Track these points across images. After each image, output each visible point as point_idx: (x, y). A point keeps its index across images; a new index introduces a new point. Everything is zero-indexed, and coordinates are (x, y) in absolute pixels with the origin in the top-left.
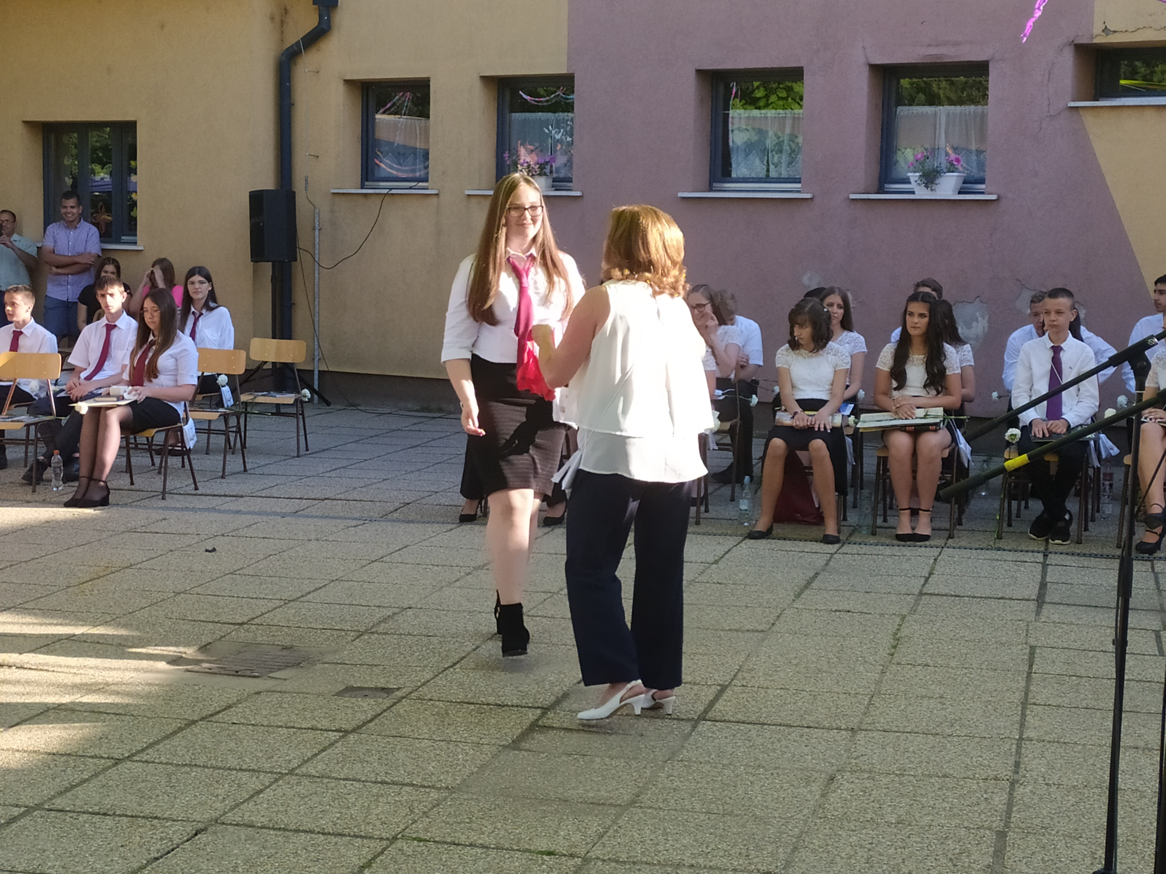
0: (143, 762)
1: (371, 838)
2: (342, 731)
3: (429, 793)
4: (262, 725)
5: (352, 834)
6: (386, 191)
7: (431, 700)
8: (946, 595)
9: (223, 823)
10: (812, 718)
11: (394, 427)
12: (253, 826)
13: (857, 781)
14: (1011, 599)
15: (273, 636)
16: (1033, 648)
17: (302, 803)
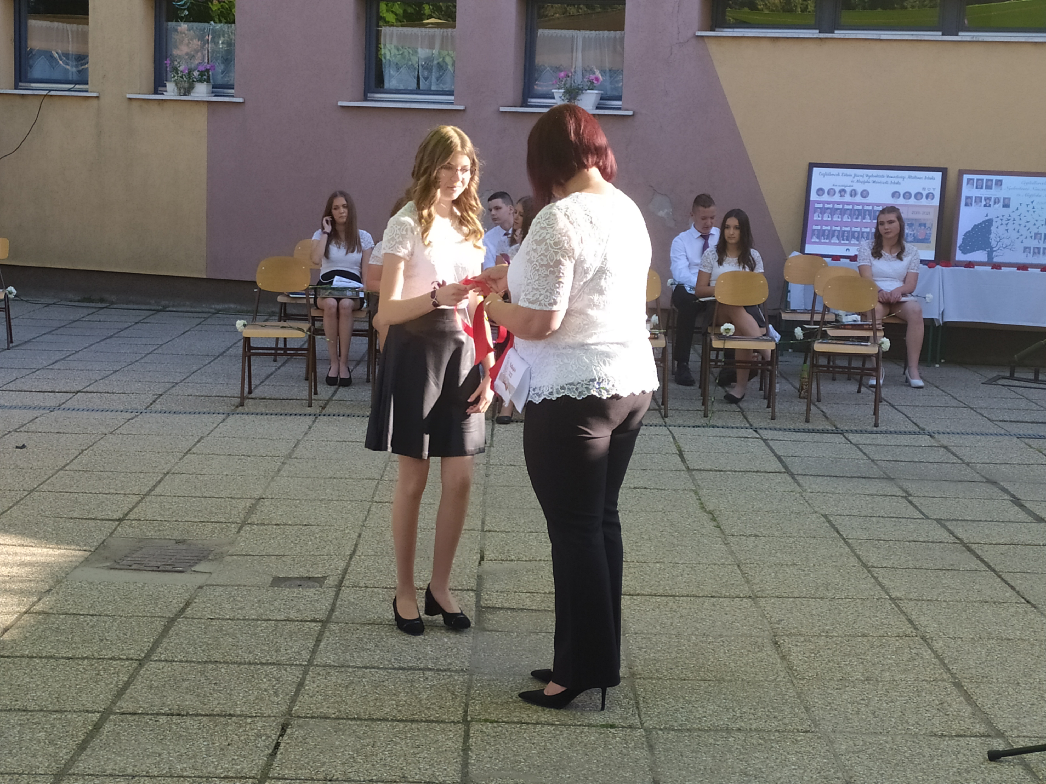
0: (163, 661)
1: (443, 722)
2: (317, 622)
3: (451, 676)
4: (238, 619)
5: (424, 719)
6: (44, 93)
7: (367, 587)
8: (711, 470)
9: (299, 717)
10: (709, 589)
11: (71, 318)
12: (329, 718)
13: (799, 644)
14: (766, 472)
15: (160, 530)
16: (825, 516)
17: (349, 692)
